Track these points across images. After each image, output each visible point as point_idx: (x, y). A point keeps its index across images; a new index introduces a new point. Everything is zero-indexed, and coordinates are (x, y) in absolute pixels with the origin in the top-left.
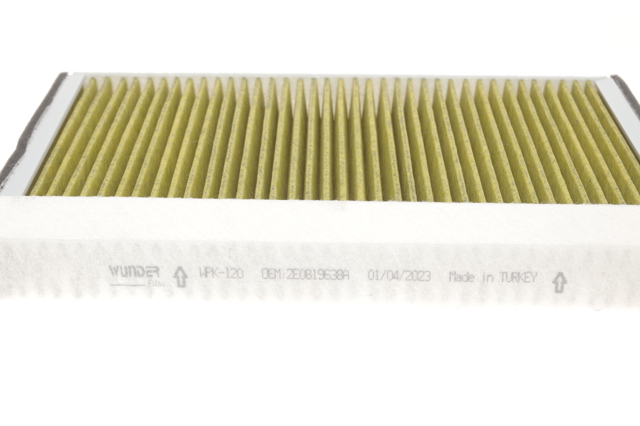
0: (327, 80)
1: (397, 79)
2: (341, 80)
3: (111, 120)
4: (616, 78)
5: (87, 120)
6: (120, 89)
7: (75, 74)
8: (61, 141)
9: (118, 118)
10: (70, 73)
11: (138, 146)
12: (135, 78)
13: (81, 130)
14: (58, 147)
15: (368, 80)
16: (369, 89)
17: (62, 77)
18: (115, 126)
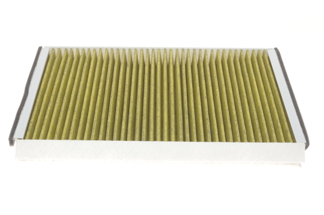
0: (153, 50)
1: (183, 50)
2: (159, 50)
3: (62, 74)
4: (276, 49)
5: (52, 74)
6: (65, 56)
7: (45, 47)
8: (42, 86)
9: (65, 73)
10: (43, 47)
11: (74, 89)
12: (71, 49)
13: (50, 80)
14: (41, 90)
15: (171, 50)
16: (171, 54)
17: (40, 48)
18: (64, 77)
